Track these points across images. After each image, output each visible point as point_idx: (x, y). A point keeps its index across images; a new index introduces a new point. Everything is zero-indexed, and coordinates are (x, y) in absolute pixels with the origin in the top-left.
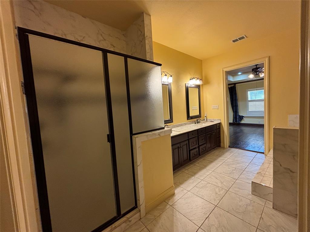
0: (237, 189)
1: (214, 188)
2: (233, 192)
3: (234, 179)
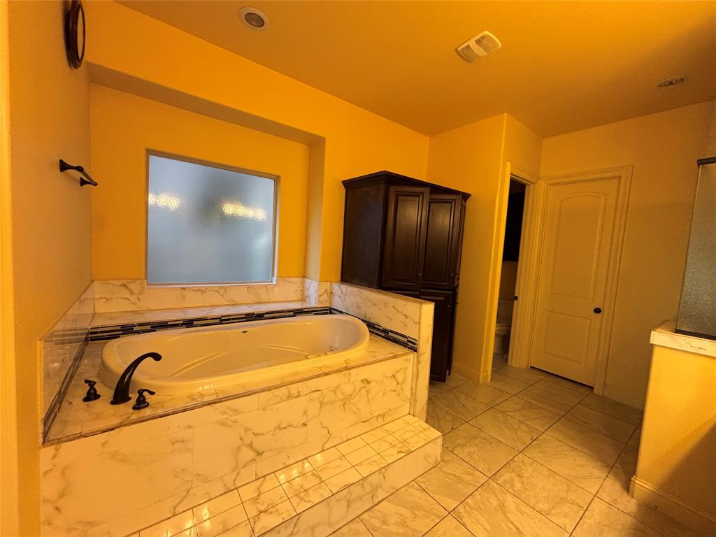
1: (528, 493)
2: (479, 473)
3: (459, 516)
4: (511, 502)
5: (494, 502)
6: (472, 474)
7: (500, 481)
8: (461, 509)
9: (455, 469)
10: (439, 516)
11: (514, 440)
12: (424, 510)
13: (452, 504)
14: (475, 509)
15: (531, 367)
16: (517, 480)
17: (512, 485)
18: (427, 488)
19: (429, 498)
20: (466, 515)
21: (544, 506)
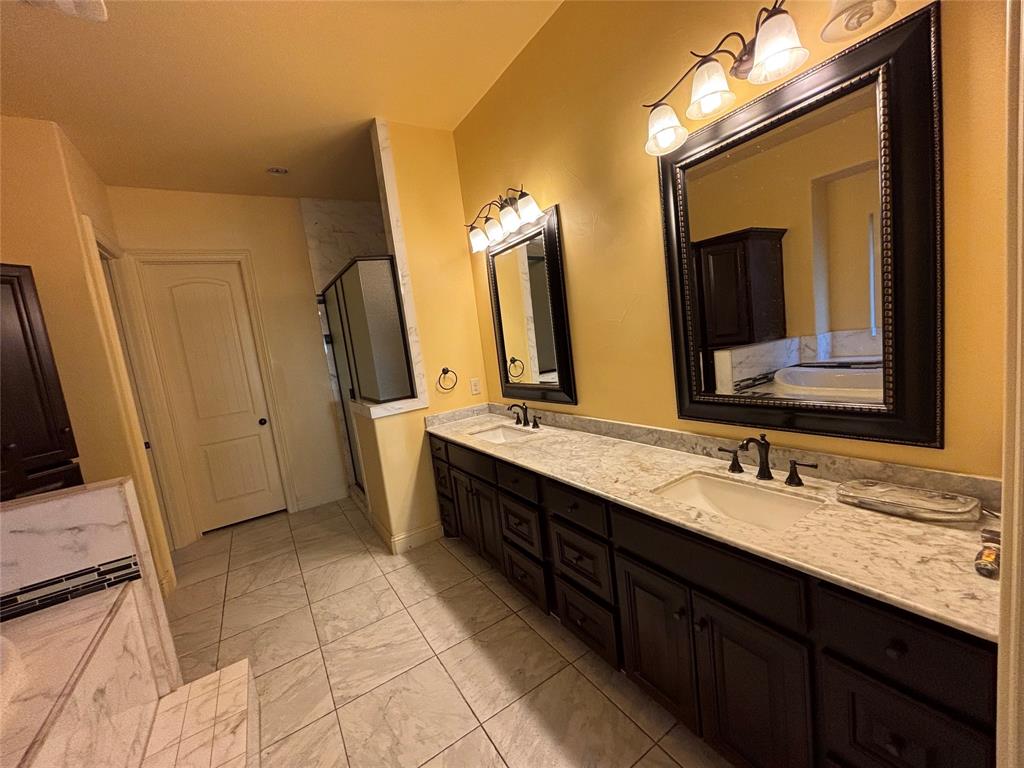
0: (305, 672)
1: (355, 620)
2: (308, 656)
3: (345, 699)
4: (357, 639)
5: (350, 654)
6: (305, 664)
7: (330, 639)
8: (338, 694)
9: (283, 683)
10: (333, 725)
11: (291, 602)
12: (316, 743)
13: (327, 703)
14: (347, 677)
15: (204, 533)
16: (336, 623)
17: (342, 630)
18: (285, 732)
19: (302, 732)
20: (347, 691)
21: (374, 615)
